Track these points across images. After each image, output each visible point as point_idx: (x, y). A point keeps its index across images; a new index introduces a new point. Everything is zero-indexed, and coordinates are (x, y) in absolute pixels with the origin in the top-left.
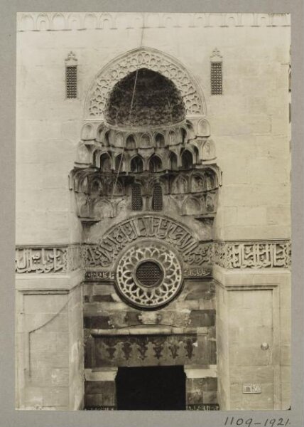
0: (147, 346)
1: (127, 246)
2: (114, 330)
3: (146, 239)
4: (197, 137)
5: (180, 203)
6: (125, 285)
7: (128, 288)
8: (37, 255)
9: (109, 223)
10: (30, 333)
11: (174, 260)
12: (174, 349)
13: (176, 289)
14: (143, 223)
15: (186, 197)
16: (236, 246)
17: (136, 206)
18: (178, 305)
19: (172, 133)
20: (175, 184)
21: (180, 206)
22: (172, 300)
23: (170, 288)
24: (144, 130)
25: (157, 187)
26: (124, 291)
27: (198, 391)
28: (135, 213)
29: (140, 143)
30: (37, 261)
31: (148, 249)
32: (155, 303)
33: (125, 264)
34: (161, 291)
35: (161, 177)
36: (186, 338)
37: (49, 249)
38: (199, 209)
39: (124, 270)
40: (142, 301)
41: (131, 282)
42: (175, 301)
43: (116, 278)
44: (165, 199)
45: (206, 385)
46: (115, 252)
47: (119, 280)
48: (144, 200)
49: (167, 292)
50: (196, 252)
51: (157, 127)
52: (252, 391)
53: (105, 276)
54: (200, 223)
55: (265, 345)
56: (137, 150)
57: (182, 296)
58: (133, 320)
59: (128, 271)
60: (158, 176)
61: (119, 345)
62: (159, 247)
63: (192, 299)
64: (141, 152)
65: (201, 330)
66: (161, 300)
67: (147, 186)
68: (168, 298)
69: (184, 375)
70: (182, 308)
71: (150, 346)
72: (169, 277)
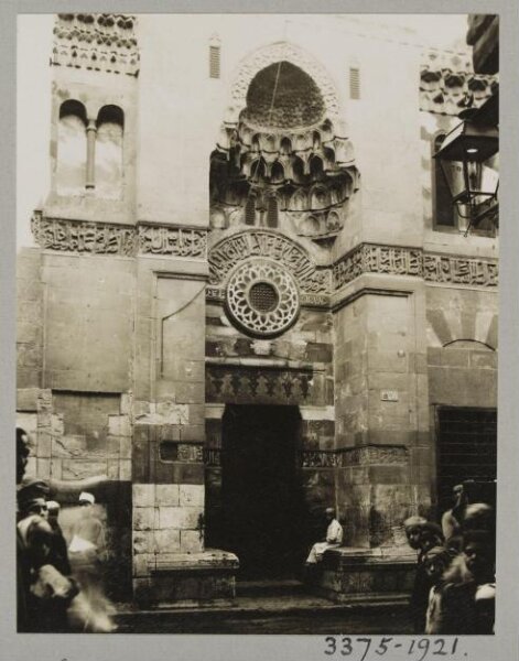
0: (258, 381)
1: (239, 263)
2: (222, 359)
3: (260, 257)
4: (335, 137)
5: (297, 222)
6: (237, 306)
7: (240, 310)
8: (173, 235)
9: (220, 235)
10: (164, 319)
11: (291, 284)
12: (288, 386)
13: (293, 316)
14: (256, 239)
15: (304, 214)
16: (374, 249)
17: (249, 219)
18: (293, 335)
19: (301, 137)
20: (292, 200)
21: (297, 224)
22: (287, 329)
23: (286, 314)
24: (271, 131)
25: (273, 201)
26: (235, 313)
27: (315, 435)
28: (249, 227)
29: (264, 144)
30: (172, 242)
31: (262, 268)
32: (270, 330)
33: (237, 283)
34: (276, 317)
35: (278, 190)
36: (301, 375)
37: (186, 231)
38: (318, 229)
39: (236, 289)
40: (256, 326)
41: (243, 303)
42: (291, 331)
43: (226, 299)
44: (281, 216)
45: (322, 429)
46: (225, 269)
47: (231, 300)
48: (258, 214)
49: (283, 319)
50: (313, 277)
51: (284, 130)
52: (390, 398)
53: (214, 295)
54: (318, 247)
55: (401, 352)
56: (260, 152)
57: (298, 325)
58: (244, 349)
59: (241, 291)
60: (275, 188)
61: (227, 378)
62: (274, 268)
63: (308, 330)
64: (264, 155)
65: (317, 365)
66: (276, 327)
67: (263, 198)
68: (285, 326)
69: (299, 416)
70: (298, 339)
71: (262, 381)
72: (285, 302)
